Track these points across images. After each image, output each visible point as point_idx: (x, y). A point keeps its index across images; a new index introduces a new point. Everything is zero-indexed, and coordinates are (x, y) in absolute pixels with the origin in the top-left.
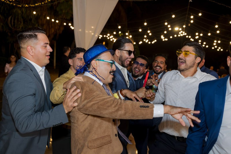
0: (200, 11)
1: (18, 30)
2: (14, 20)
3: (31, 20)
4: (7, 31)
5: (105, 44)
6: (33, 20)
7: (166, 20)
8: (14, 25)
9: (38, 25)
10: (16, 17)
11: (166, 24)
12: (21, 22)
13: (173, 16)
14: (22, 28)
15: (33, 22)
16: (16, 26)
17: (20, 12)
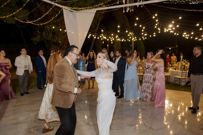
0: (156, 12)
1: (49, 39)
2: (46, 33)
3: (56, 32)
4: (44, 41)
5: (104, 43)
6: (57, 32)
7: (136, 22)
8: (46, 37)
9: (61, 35)
10: (47, 31)
11: (136, 25)
12: (50, 34)
13: (137, 19)
14: (52, 37)
15: (57, 33)
16: (47, 37)
17: (49, 28)
